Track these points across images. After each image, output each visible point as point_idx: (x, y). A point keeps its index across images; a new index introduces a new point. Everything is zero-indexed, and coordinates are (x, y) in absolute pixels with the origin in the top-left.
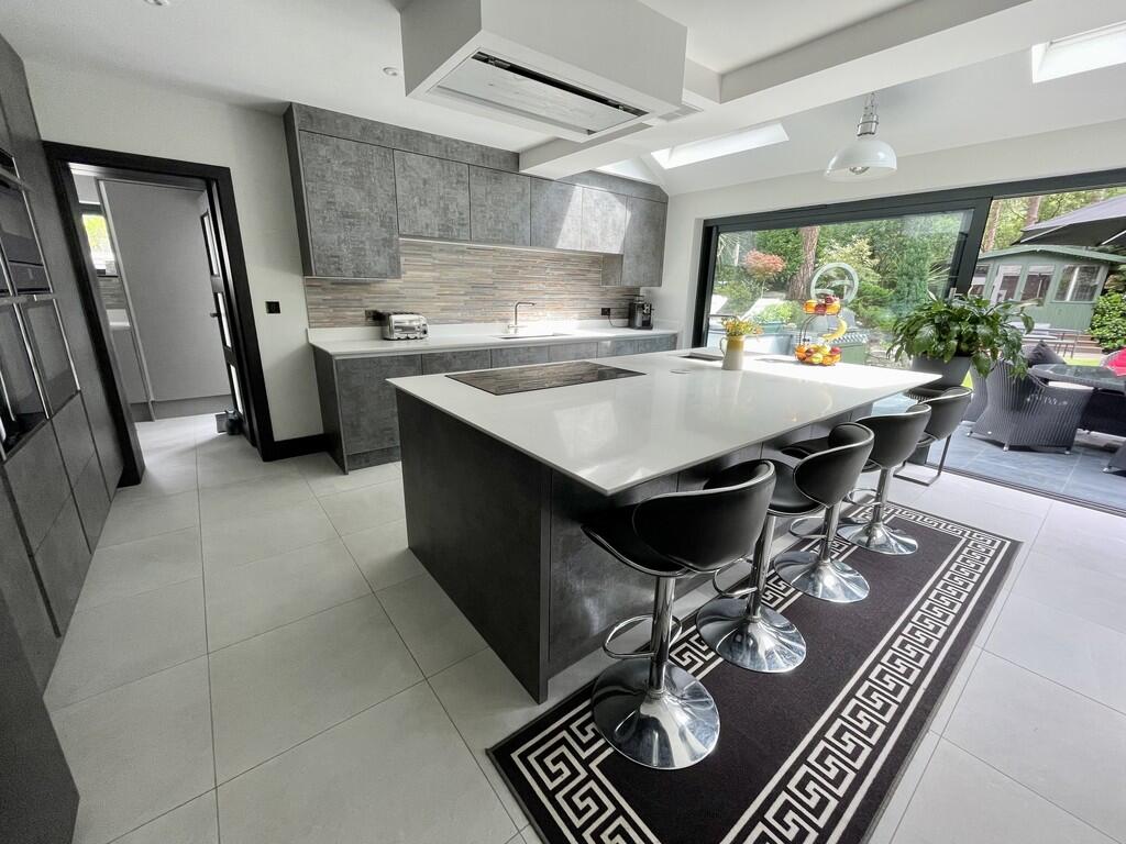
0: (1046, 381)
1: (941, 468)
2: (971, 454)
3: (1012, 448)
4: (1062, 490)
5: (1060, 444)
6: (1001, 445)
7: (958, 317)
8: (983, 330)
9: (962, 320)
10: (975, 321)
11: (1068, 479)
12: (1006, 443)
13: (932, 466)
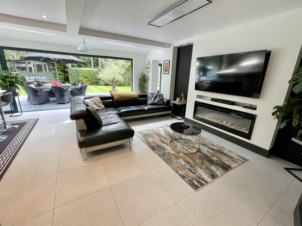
0: (42, 90)
1: (22, 112)
2: (31, 108)
3: (39, 104)
4: (48, 109)
5: (47, 102)
6: (37, 105)
7: (8, 77)
8: (13, 80)
9: (8, 78)
10: (11, 78)
11: (49, 107)
12: (37, 103)
13: (20, 112)
